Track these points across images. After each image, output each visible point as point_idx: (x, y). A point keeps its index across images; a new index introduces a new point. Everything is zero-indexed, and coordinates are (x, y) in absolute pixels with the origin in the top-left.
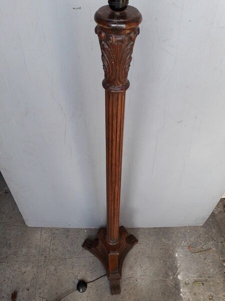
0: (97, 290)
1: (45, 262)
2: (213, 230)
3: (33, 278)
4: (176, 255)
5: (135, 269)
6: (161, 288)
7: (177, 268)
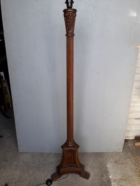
0: (59, 184)
3: (19, 177)
4: (108, 166)
6: (99, 182)
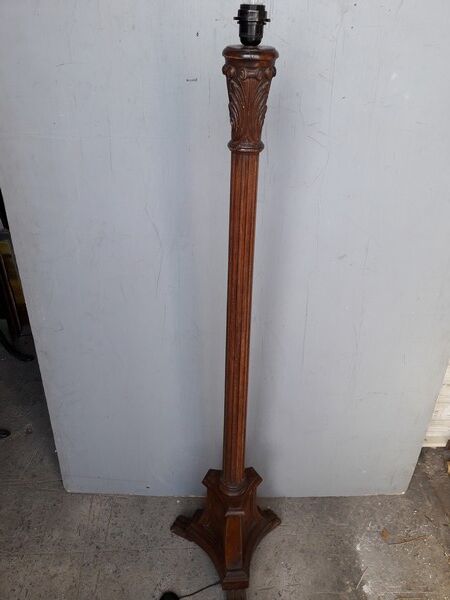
1: (96, 556)
2: (428, 503)
4: (358, 549)
5: (276, 572)
7: (360, 573)
